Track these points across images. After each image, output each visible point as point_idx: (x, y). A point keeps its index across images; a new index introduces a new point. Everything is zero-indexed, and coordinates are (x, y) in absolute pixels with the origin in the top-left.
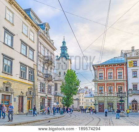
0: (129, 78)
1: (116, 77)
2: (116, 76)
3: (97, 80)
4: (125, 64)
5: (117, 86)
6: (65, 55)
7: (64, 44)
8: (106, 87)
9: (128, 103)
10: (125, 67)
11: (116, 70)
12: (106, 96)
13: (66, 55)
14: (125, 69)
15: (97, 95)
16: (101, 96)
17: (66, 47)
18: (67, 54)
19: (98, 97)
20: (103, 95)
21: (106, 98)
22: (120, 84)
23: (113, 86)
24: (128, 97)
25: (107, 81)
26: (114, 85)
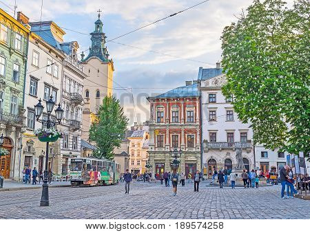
0: (204, 122)
1: (185, 120)
2: (184, 117)
3: (154, 123)
4: (197, 98)
5: (185, 136)
6: (100, 51)
7: (98, 26)
8: (167, 136)
9: (202, 163)
10: (197, 103)
11: (185, 107)
12: (167, 152)
13: (102, 52)
14: (198, 105)
15: (153, 150)
16: (159, 152)
17: (103, 34)
18: (104, 49)
19: (155, 153)
20: (163, 150)
21: (168, 155)
22: (190, 131)
23: (179, 135)
24: (201, 154)
25: (170, 126)
26: (181, 133)
